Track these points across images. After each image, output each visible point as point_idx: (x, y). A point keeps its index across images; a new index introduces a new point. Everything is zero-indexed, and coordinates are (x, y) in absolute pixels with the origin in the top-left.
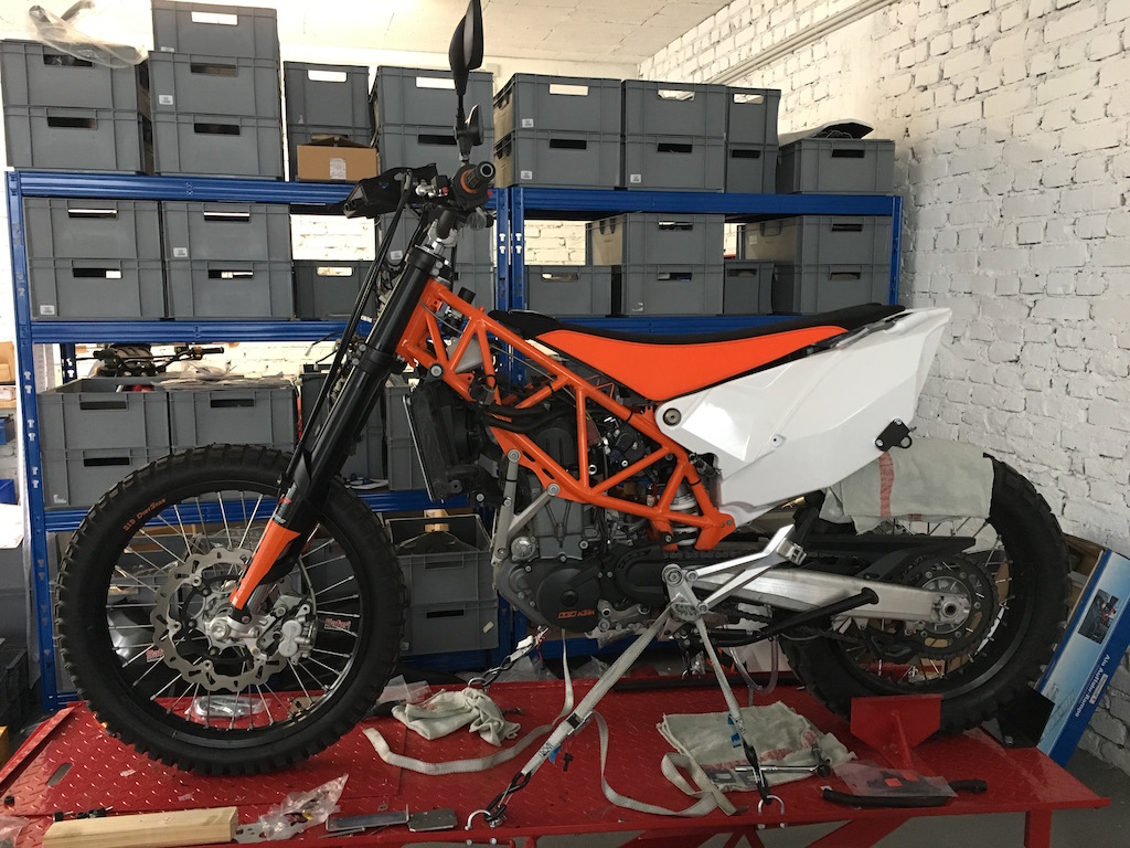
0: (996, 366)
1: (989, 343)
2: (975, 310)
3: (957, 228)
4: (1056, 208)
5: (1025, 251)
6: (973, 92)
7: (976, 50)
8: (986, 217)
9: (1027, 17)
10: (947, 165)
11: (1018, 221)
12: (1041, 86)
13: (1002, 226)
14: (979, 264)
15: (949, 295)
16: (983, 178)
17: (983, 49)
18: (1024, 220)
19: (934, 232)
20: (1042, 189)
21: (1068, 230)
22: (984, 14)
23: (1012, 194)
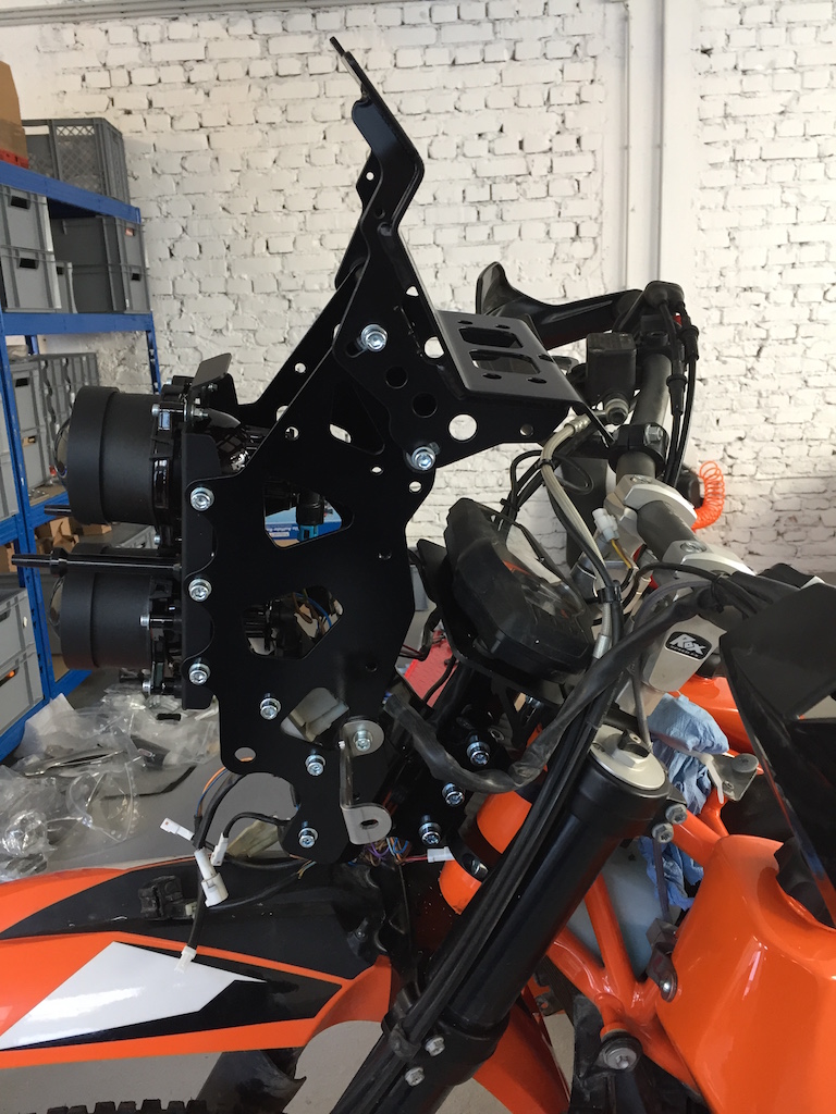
0: (265, 349)
1: (254, 332)
2: (233, 308)
3: (200, 240)
4: (302, 226)
5: (278, 259)
6: (198, 127)
7: (192, 90)
8: (230, 232)
9: (248, 73)
10: (174, 185)
11: (266, 236)
12: (272, 133)
13: (250, 240)
14: (228, 269)
15: (200, 296)
16: (222, 200)
17: (201, 93)
18: (273, 235)
19: (169, 243)
20: (284, 211)
21: (316, 243)
22: (198, 61)
23: (256, 214)
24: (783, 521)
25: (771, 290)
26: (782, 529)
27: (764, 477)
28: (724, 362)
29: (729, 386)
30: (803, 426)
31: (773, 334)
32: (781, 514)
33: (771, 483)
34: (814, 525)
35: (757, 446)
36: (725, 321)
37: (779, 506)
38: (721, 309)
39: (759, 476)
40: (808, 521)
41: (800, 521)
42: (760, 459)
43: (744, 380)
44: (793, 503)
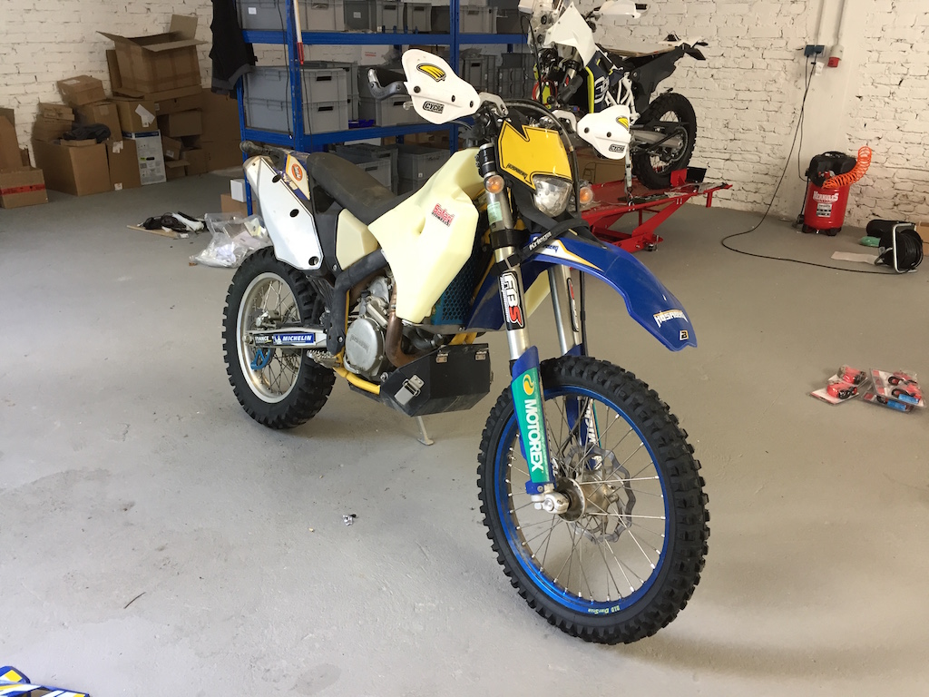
24: (899, 196)
25: (915, 42)
26: (897, 201)
27: (891, 165)
28: (876, 87)
29: (877, 103)
30: (922, 135)
31: (911, 72)
32: (898, 192)
33: (895, 170)
34: (920, 203)
35: (889, 145)
36: (881, 60)
37: (897, 186)
38: (879, 52)
39: (887, 164)
40: (916, 199)
41: (910, 198)
42: (890, 154)
43: (887, 99)
44: (907, 186)
